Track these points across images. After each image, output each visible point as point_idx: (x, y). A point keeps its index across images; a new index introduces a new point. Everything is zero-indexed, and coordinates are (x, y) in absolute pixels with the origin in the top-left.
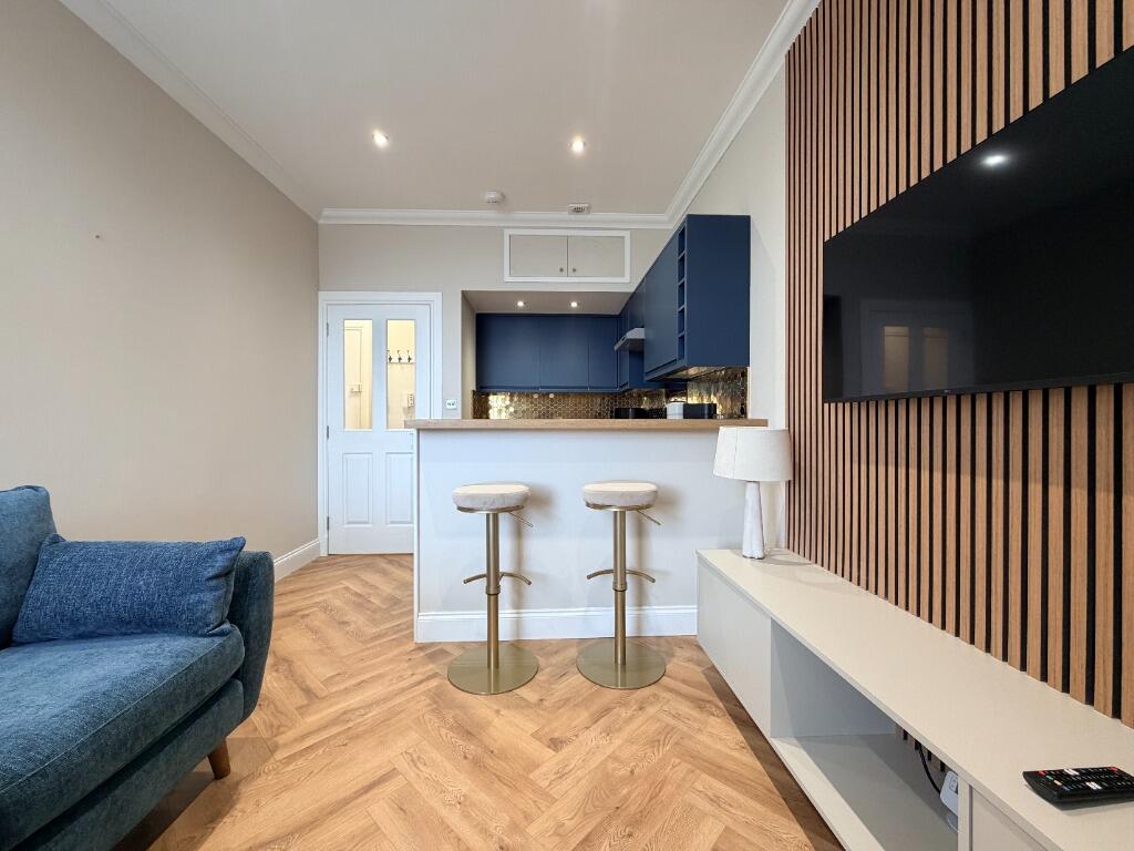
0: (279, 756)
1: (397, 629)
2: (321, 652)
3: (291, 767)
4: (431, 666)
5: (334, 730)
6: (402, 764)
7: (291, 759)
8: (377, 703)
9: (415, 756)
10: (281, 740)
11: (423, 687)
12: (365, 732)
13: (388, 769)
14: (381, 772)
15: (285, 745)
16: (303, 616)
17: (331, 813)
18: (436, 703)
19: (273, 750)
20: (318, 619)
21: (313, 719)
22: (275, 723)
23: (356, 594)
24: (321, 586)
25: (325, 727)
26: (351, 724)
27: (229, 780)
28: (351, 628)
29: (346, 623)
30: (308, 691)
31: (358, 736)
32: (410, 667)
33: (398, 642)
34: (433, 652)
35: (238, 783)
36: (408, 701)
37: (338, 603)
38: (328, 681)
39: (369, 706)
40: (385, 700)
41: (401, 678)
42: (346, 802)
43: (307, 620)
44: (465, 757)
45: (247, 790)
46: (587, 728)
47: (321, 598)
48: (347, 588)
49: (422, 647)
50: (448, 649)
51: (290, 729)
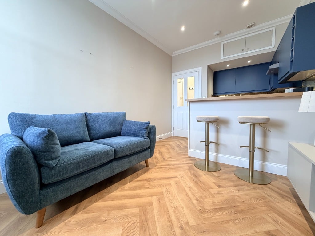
0: (157, 167)
1: (185, 152)
2: (168, 153)
3: (158, 169)
4: (191, 161)
5: (167, 166)
6: (179, 176)
7: (159, 168)
8: (177, 164)
9: (182, 176)
10: (157, 165)
11: (188, 165)
12: (173, 169)
13: (176, 176)
14: (174, 176)
15: (158, 166)
16: (166, 146)
17: (163, 179)
18: (190, 168)
19: (156, 166)
20: (169, 147)
21: (164, 163)
22: (157, 162)
23: (178, 144)
24: (171, 141)
25: (166, 165)
26: (170, 166)
27: (148, 168)
28: (175, 150)
29: (174, 149)
30: (164, 159)
31: (171, 169)
32: (186, 160)
33: (184, 155)
34: (192, 159)
35: (149, 169)
36: (184, 166)
37: (174, 145)
38: (168, 158)
39: (175, 164)
40: (179, 164)
41: (183, 162)
42: (166, 178)
43: (167, 147)
44: (193, 180)
45: (150, 170)
46: (232, 187)
47: (170, 144)
48: (176, 143)
49: (189, 157)
50: (196, 159)
51: (159, 163)
